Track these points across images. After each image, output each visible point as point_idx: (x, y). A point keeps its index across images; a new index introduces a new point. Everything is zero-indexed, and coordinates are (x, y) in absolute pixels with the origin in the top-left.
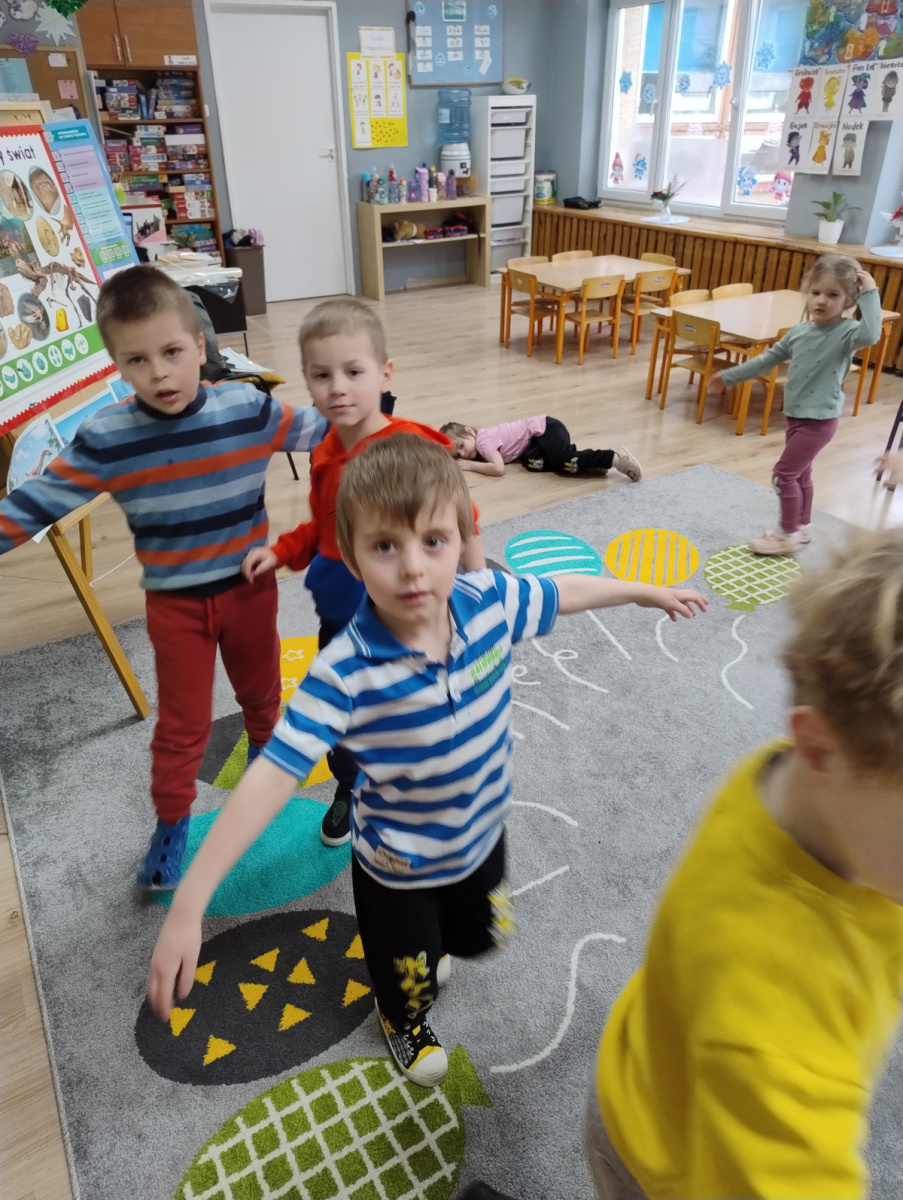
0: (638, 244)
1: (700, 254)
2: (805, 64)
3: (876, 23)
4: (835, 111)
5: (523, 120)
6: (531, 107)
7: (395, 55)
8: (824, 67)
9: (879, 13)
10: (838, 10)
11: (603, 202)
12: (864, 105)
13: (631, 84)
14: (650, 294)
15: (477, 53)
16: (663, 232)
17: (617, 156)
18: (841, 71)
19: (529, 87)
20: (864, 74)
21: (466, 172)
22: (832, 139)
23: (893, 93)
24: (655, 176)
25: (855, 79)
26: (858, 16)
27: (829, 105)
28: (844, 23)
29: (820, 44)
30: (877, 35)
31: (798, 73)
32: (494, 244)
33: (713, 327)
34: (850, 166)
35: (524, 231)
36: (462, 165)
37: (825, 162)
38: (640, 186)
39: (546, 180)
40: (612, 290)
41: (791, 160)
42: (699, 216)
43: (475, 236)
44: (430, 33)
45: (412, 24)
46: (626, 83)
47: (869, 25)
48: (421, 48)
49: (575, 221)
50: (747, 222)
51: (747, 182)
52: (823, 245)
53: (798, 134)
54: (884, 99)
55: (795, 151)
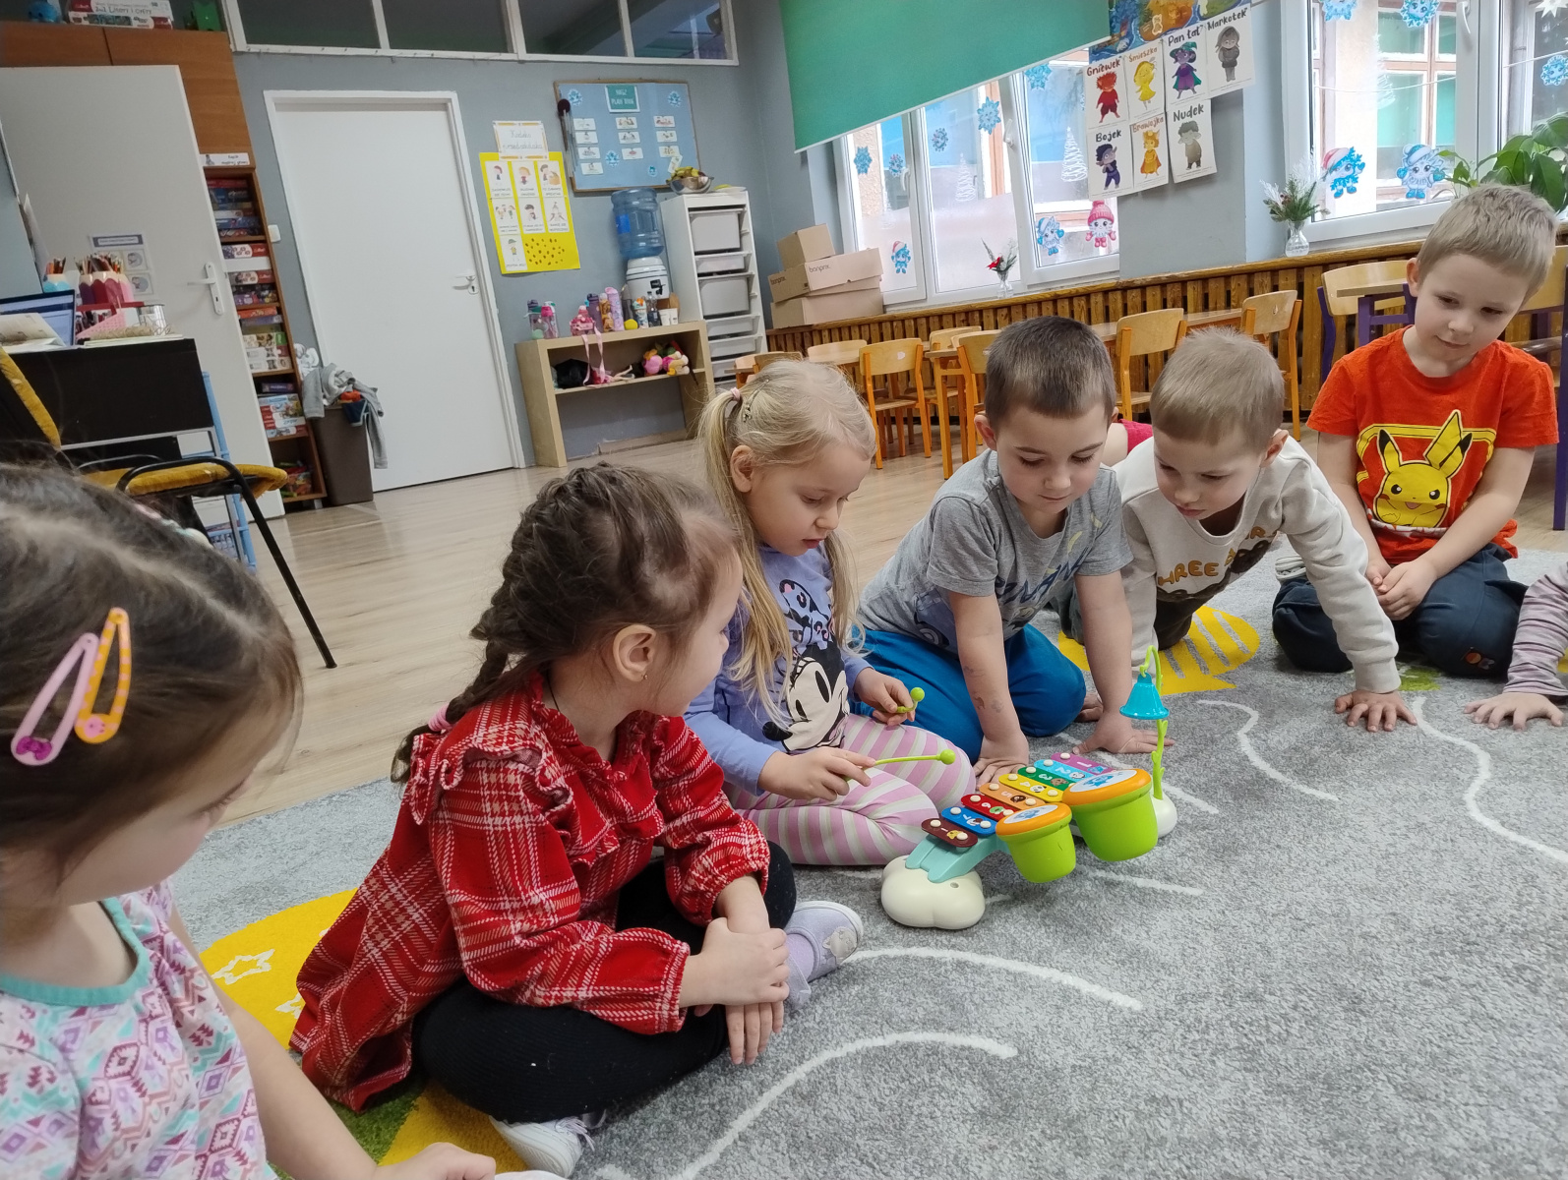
2: (1097, 59)
6: (742, 204)
7: (547, 154)
8: (1127, 54)
12: (1198, 82)
13: (870, 160)
15: (662, 149)
18: (1152, 51)
23: (1237, 54)
25: (1174, 54)
27: (1146, 98)
31: (1090, 73)
34: (1199, 164)
36: (654, 283)
41: (1108, 182)
44: (593, 126)
45: (566, 117)
46: (863, 161)
48: (584, 145)
51: (1051, 237)
53: (1110, 146)
54: (1224, 66)
55: (1111, 169)
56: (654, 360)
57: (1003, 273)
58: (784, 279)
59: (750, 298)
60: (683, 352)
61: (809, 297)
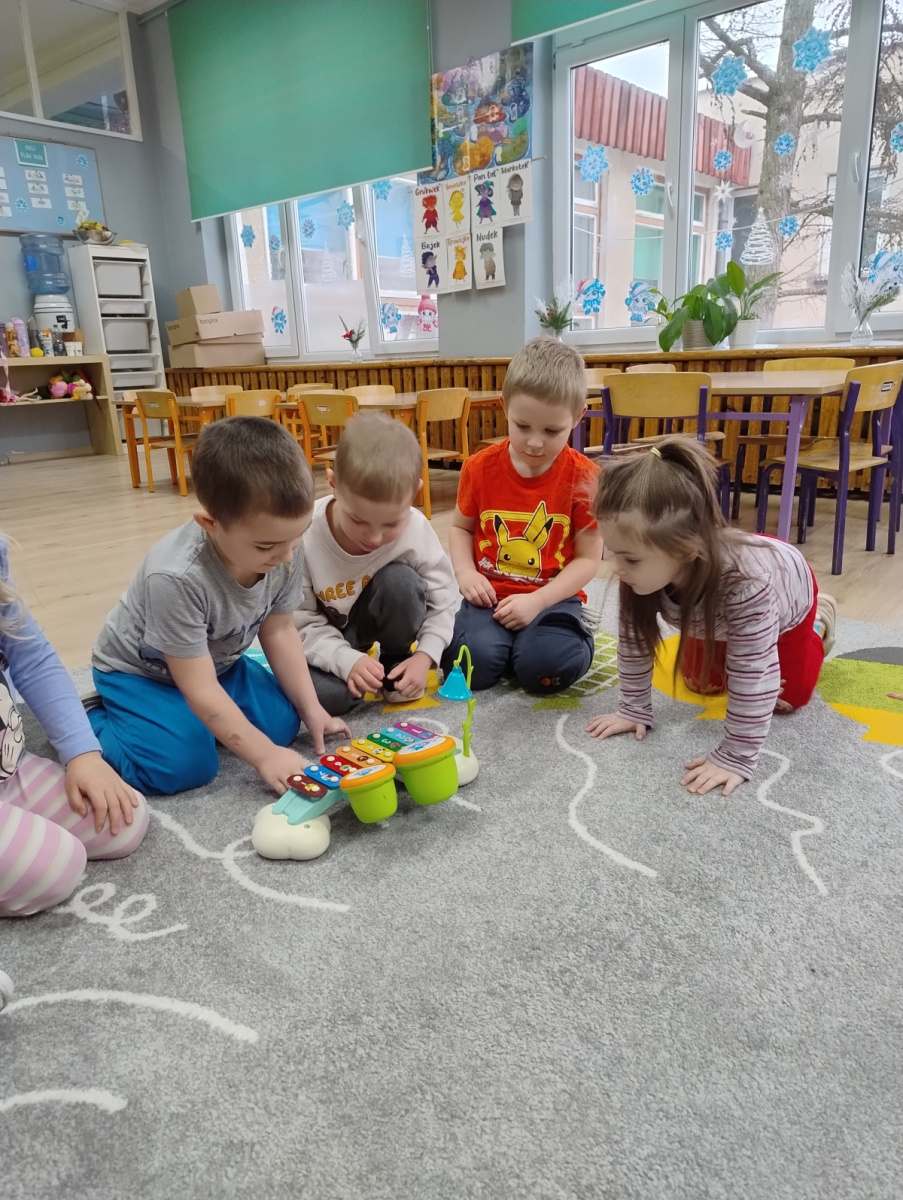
0: (286, 381)
2: (423, 183)
3: (486, 132)
4: (465, 223)
8: (444, 182)
9: (488, 123)
10: (446, 126)
12: (494, 213)
13: (254, 237)
15: (70, 203)
18: (462, 183)
20: (486, 183)
22: (468, 253)
23: (521, 196)
25: (478, 188)
26: (467, 128)
28: (454, 138)
30: (491, 143)
31: (418, 193)
34: (493, 277)
37: (466, 278)
41: (431, 282)
44: (2, 174)
46: (249, 238)
47: (480, 135)
51: (392, 319)
53: (431, 254)
54: (512, 203)
55: (433, 272)
56: (60, 386)
57: (354, 343)
58: (178, 326)
59: (150, 339)
60: (88, 380)
61: (200, 344)
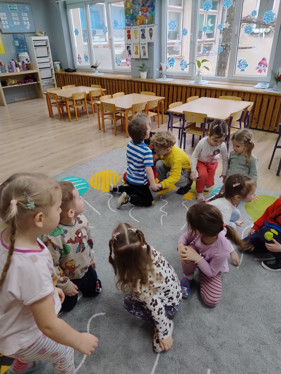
0: (90, 82)
1: (109, 84)
2: (127, 26)
3: (144, 14)
4: (138, 39)
5: (45, 44)
6: (47, 40)
8: (132, 27)
9: (144, 11)
10: (133, 10)
11: (77, 70)
12: (145, 38)
13: (78, 32)
14: (94, 97)
15: (25, 22)
16: (96, 78)
17: (79, 55)
18: (137, 28)
19: (45, 33)
20: (143, 29)
21: (29, 62)
22: (139, 48)
23: (152, 35)
24: (91, 61)
25: (141, 30)
26: (139, 12)
28: (135, 14)
29: (130, 20)
30: (144, 18)
31: (126, 29)
32: (43, 85)
33: (113, 106)
34: (145, 56)
35: (53, 80)
36: (27, 60)
37: (138, 55)
38: (88, 64)
39: (57, 64)
40: (82, 97)
41: (129, 55)
42: (107, 73)
43: (36, 82)
44: (5, 15)
46: (77, 32)
47: (142, 15)
48: (3, 20)
49: (69, 76)
50: (121, 74)
51: (119, 62)
52: (143, 79)
53: (129, 47)
54: (150, 36)
55: (130, 52)
